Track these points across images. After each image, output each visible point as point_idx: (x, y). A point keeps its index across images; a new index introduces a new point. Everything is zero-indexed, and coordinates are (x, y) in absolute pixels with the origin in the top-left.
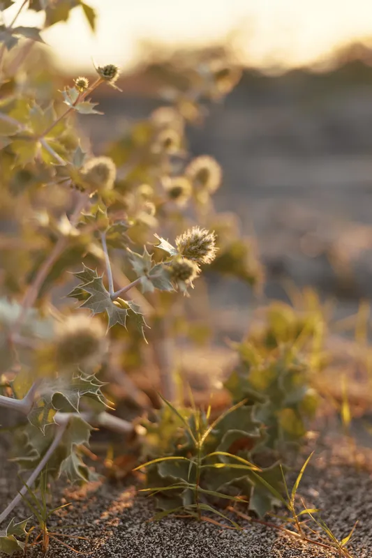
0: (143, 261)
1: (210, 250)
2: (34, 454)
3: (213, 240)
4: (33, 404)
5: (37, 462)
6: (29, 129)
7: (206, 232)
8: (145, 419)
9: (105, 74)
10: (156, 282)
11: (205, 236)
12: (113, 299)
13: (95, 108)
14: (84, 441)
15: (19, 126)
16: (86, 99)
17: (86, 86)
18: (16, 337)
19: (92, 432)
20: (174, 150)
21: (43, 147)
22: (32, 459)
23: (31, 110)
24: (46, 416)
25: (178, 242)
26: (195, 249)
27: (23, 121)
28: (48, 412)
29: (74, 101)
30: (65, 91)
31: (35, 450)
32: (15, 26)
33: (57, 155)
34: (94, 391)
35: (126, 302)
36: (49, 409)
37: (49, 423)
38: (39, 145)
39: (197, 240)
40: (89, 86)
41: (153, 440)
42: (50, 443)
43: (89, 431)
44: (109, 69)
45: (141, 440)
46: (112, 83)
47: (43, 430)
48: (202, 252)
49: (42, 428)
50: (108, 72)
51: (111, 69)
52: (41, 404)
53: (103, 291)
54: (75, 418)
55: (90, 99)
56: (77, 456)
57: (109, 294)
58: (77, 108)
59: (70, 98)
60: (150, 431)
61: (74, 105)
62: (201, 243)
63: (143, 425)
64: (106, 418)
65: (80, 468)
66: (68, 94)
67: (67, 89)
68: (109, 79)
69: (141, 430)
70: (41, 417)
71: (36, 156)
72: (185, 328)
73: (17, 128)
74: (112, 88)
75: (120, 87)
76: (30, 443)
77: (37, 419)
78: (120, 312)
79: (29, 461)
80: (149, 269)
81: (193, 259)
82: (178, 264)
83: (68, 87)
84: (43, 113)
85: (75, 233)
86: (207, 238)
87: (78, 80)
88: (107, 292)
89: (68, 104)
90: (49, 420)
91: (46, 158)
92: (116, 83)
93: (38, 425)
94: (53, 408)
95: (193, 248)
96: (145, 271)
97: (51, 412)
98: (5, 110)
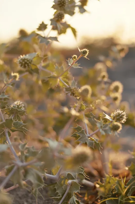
0: (100, 123)
1: (124, 118)
2: (59, 196)
3: (125, 114)
4: (59, 177)
5: (61, 199)
6: (55, 74)
7: (122, 111)
8: (99, 182)
9: (83, 53)
10: (105, 131)
11: (122, 113)
12: (89, 137)
13: (79, 66)
14: (78, 191)
15: (51, 73)
16: (76, 63)
17: (76, 58)
18: (56, 154)
19: (81, 187)
20: (106, 79)
21: (60, 80)
22: (59, 197)
23: (56, 67)
24: (64, 182)
25: (112, 115)
26: (119, 118)
27: (53, 71)
28: (65, 180)
29: (72, 64)
30: (68, 60)
31: (60, 194)
32: (49, 36)
33: (65, 84)
34: (82, 172)
35: (93, 138)
36: (66, 179)
37: (65, 184)
38: (59, 80)
39: (119, 114)
40: (77, 58)
41: (102, 190)
42: (65, 191)
43: (79, 187)
44: (84, 52)
45: (97, 189)
46: (85, 57)
47: (63, 187)
48: (121, 119)
49: (63, 186)
50: (84, 53)
51: (85, 52)
52: (62, 177)
53: (85, 134)
54: (74, 182)
55: (77, 63)
56: (75, 196)
57: (87, 136)
58: (73, 66)
59: (70, 63)
60: (101, 186)
61: (72, 65)
62: (121, 115)
63: (98, 184)
64: (85, 181)
65: (76, 201)
66: (69, 61)
67: (69, 59)
68: (85, 55)
69: (98, 186)
70: (62, 182)
71: (57, 84)
72: (110, 146)
73: (51, 74)
74: (86, 58)
75: (88, 58)
76: (58, 191)
77: (61, 183)
78: (91, 142)
79: (58, 198)
80: (103, 126)
81: (118, 121)
82: (114, 124)
83: (69, 58)
84: (60, 68)
85: (78, 114)
86: (123, 114)
87: (73, 56)
88: (86, 135)
89: (70, 65)
90: (66, 184)
91: (61, 85)
92: (87, 57)
93: (62, 185)
94: (67, 179)
95: (118, 117)
96: (101, 127)
97: (66, 180)
98: (45, 67)
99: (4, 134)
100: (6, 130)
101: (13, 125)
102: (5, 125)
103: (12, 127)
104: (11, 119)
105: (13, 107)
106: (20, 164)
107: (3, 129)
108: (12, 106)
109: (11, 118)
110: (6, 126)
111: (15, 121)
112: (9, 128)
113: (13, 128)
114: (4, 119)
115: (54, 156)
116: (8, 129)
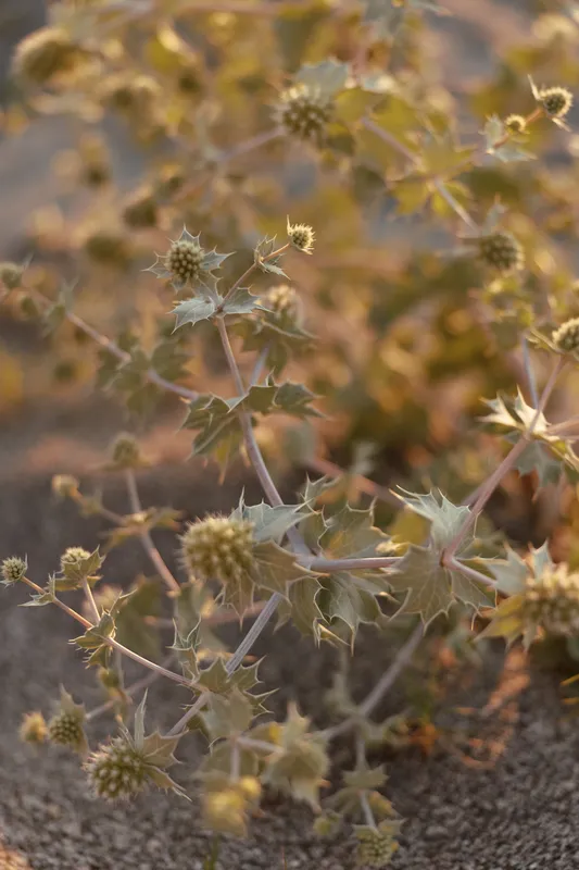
9: (550, 110)
17: (521, 129)
44: (555, 100)
50: (553, 106)
101: (273, 402)
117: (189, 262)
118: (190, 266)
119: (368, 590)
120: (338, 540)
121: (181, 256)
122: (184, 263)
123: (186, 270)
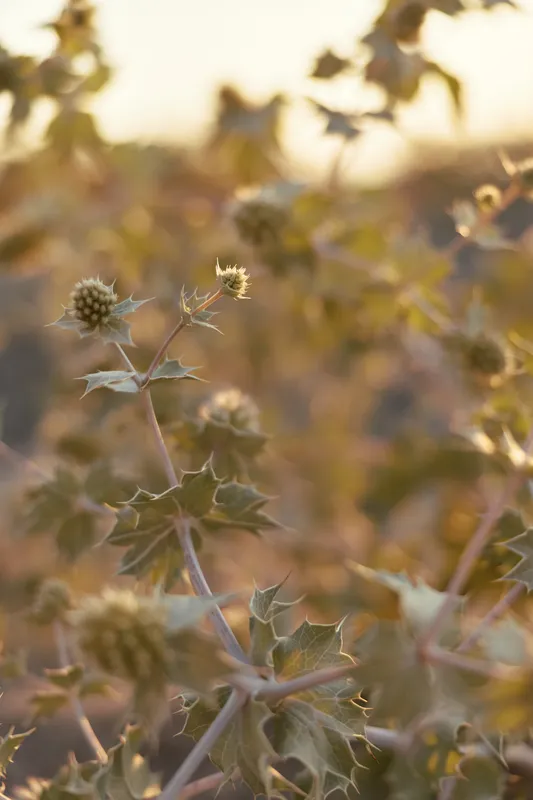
4: (417, 739)
24: (442, 763)
36: (448, 750)
52: (431, 740)
70: (433, 763)
77: (426, 766)
93: (429, 777)
94: (455, 749)
98: (344, 241)
99: (173, 540)
100: (185, 523)
101: (214, 500)
102: (176, 501)
103: (212, 512)
104: (208, 476)
105: (213, 416)
106: (254, 684)
107: (169, 517)
108: (205, 413)
109: (208, 470)
110: (183, 506)
111: (223, 483)
112: (197, 514)
113: (213, 514)
114: (174, 474)
115: (422, 658)
116: (192, 518)
117: (96, 300)
118: (97, 306)
119: (337, 730)
120: (293, 662)
121: (85, 292)
122: (89, 300)
123: (93, 312)
